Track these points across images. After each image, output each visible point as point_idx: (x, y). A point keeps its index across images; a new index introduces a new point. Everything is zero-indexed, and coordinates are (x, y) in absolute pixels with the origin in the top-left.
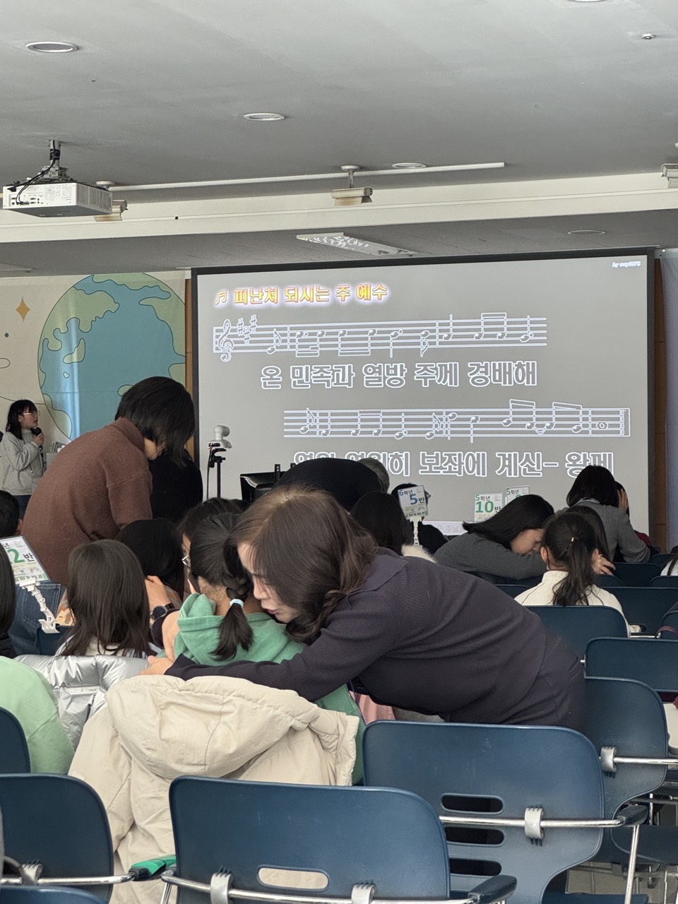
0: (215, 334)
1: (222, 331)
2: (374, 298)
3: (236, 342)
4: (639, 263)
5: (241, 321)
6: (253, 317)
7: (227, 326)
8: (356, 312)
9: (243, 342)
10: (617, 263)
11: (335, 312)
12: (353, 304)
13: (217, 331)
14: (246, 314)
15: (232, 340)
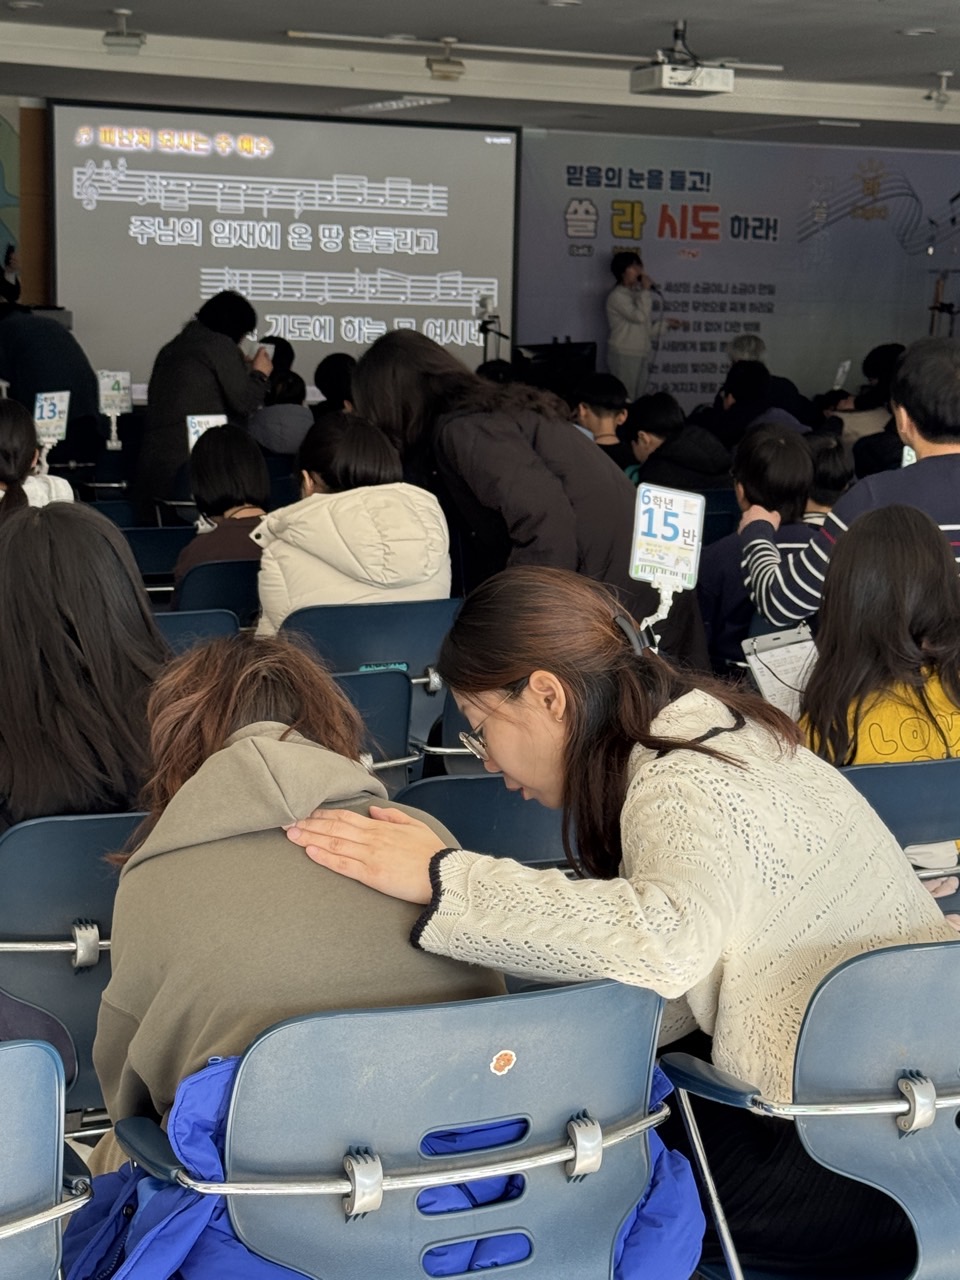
0: (76, 176)
1: (83, 173)
2: (256, 152)
3: (101, 188)
4: (506, 140)
5: (107, 163)
6: (122, 161)
7: (90, 168)
8: (235, 165)
9: (108, 188)
10: (492, 139)
11: (214, 164)
12: (235, 157)
13: (79, 173)
14: (113, 156)
15: (97, 184)
